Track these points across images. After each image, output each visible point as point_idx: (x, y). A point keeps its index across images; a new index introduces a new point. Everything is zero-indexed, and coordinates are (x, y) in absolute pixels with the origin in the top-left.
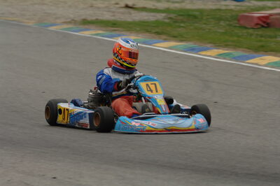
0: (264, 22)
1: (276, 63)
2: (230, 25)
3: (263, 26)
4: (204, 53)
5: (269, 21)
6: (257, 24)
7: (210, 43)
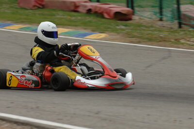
0: (40, 4)
1: (66, 33)
2: (12, 7)
3: (39, 8)
4: (8, 28)
5: (43, 3)
6: (35, 6)
7: (9, 20)
